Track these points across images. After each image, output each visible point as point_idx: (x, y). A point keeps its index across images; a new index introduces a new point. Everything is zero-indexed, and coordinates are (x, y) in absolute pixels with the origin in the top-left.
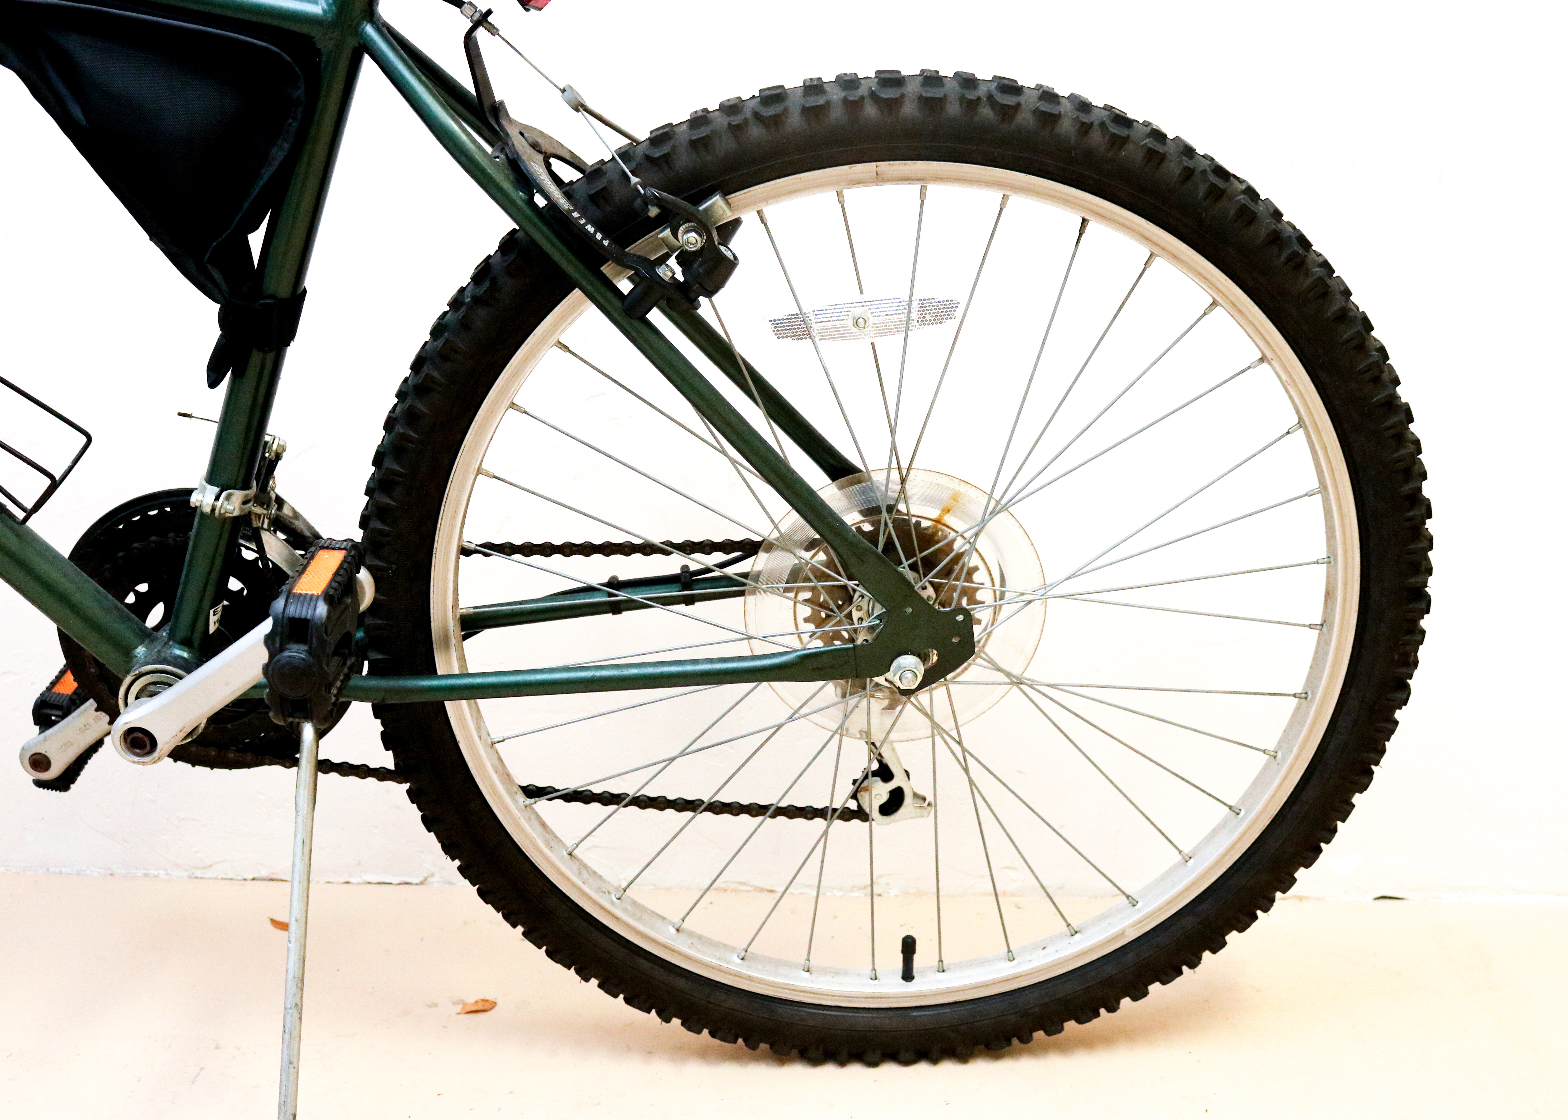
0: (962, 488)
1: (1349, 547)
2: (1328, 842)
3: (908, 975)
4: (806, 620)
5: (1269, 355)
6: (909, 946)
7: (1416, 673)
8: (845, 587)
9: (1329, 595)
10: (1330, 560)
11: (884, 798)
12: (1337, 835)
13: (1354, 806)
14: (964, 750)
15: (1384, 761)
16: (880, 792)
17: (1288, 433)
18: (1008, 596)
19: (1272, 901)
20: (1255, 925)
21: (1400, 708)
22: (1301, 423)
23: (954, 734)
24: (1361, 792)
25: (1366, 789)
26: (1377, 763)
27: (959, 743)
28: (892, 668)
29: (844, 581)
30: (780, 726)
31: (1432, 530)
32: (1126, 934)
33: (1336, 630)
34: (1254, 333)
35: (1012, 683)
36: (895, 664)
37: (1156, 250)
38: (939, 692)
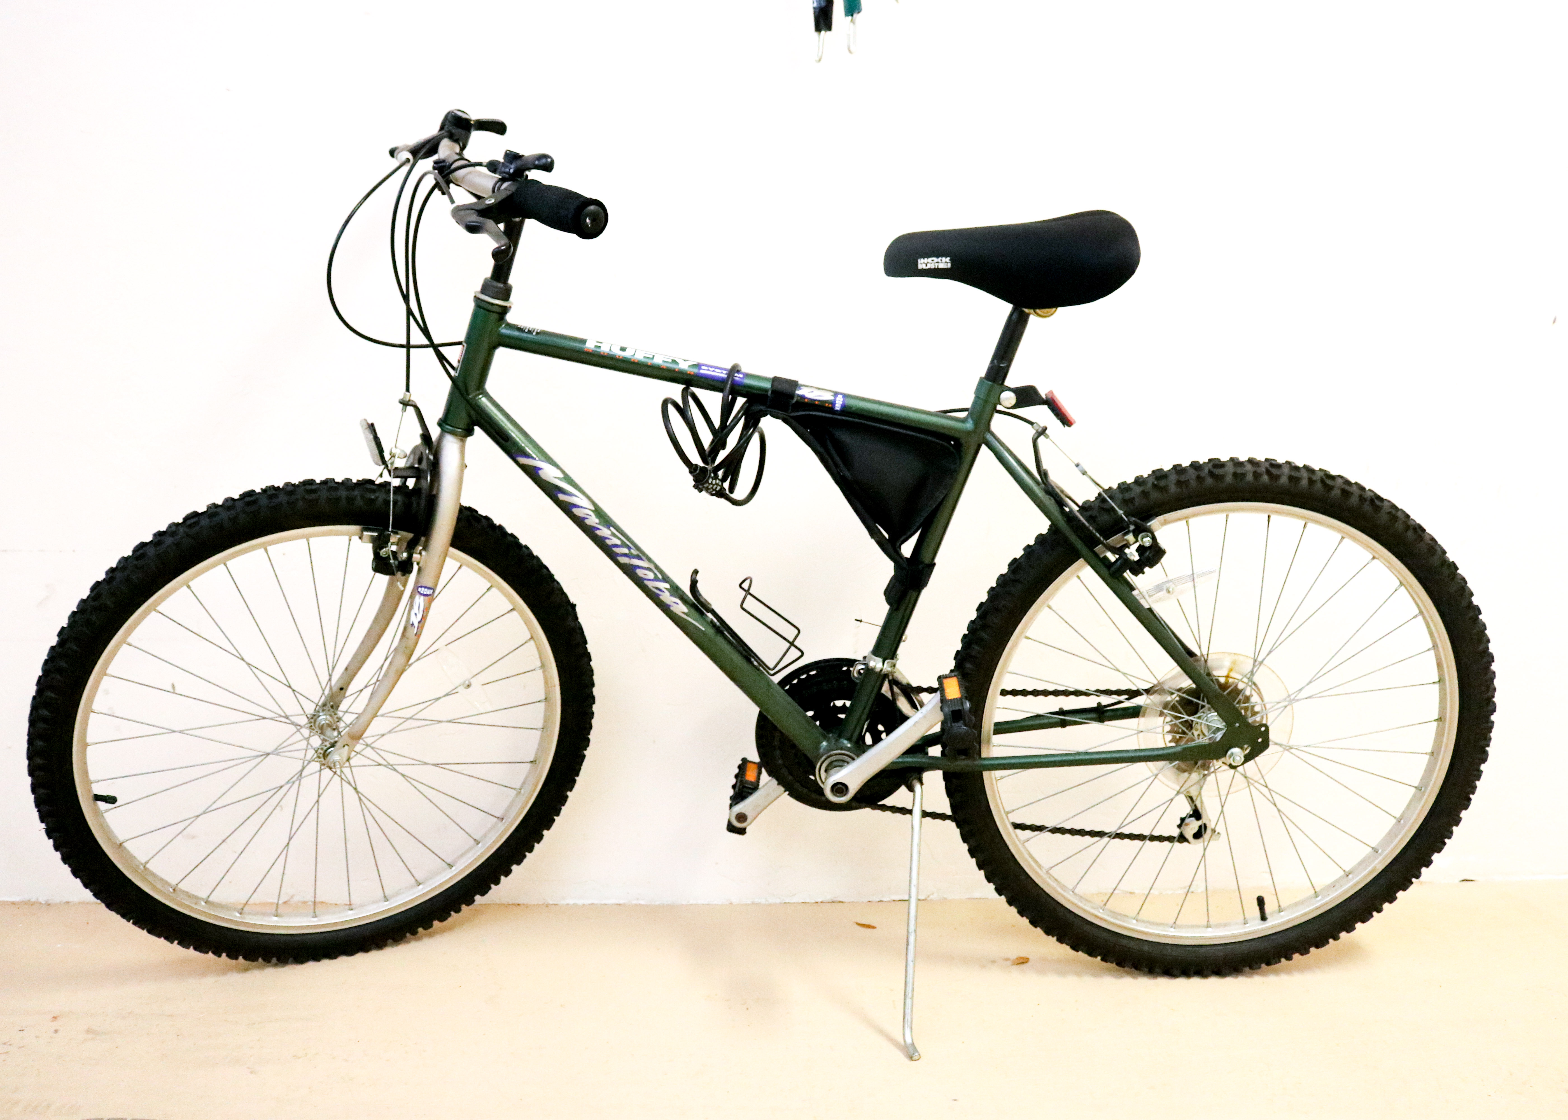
0: (1236, 657)
1: (1443, 639)
2: (1473, 793)
3: (1263, 918)
4: (1170, 742)
5: (1376, 555)
6: (1261, 902)
7: (1496, 694)
8: (1187, 721)
9: (1439, 665)
10: (1435, 646)
11: (1196, 830)
12: (1477, 789)
13: (1482, 772)
14: (1269, 790)
15: (1491, 744)
16: (1193, 826)
17: (1396, 590)
18: (1268, 706)
19: (1452, 833)
20: (1446, 848)
21: (1493, 714)
22: (1401, 584)
23: (1262, 781)
24: (1484, 763)
25: (1486, 761)
26: (1488, 746)
27: (1266, 787)
28: (1228, 755)
29: (1187, 718)
30: (1172, 800)
31: (1484, 620)
32: (1377, 868)
33: (1447, 682)
34: (1367, 547)
35: (1285, 749)
36: (1229, 753)
37: (1307, 521)
38: (1251, 763)
